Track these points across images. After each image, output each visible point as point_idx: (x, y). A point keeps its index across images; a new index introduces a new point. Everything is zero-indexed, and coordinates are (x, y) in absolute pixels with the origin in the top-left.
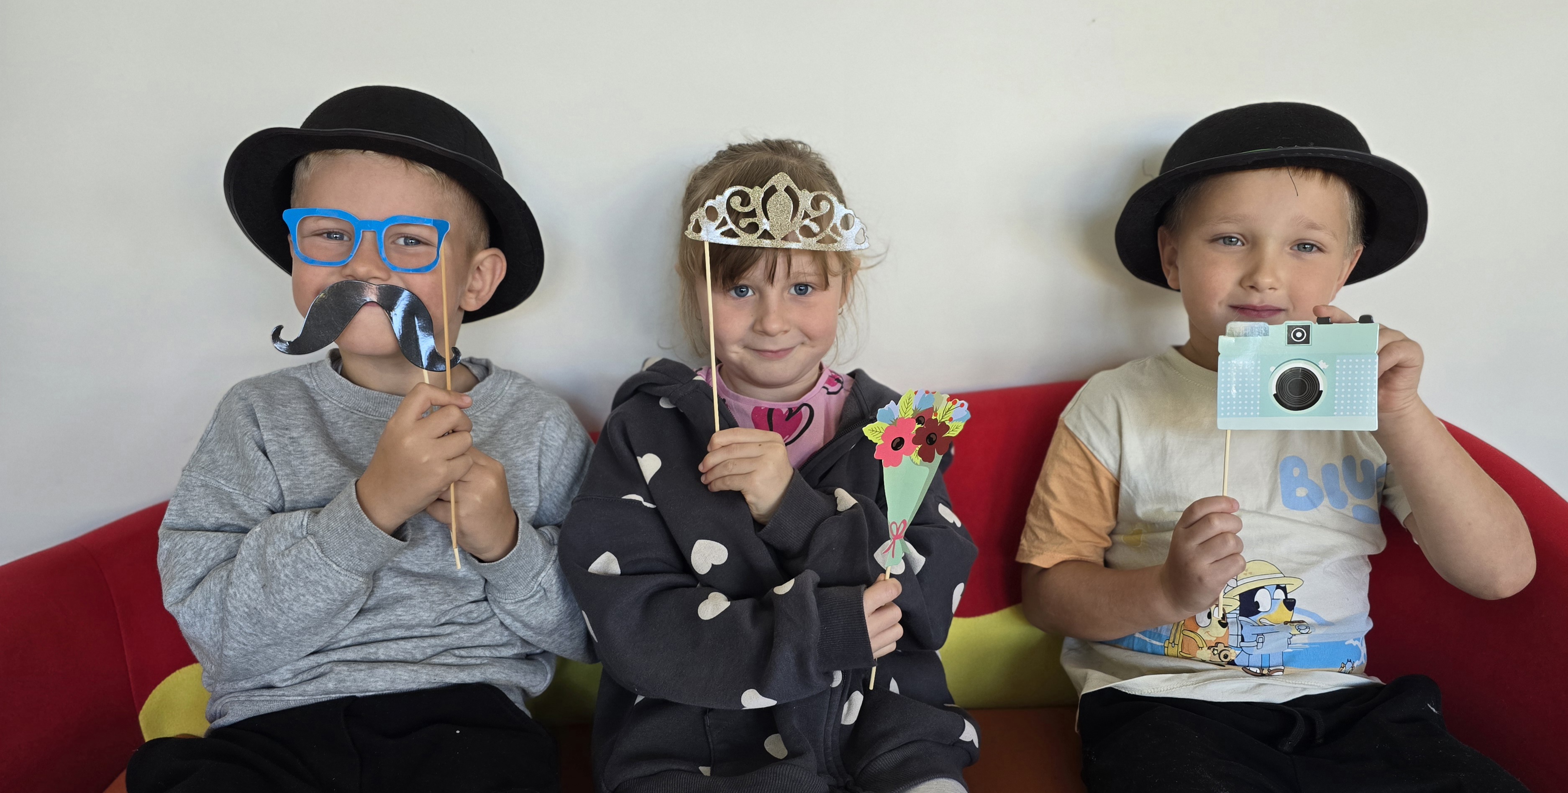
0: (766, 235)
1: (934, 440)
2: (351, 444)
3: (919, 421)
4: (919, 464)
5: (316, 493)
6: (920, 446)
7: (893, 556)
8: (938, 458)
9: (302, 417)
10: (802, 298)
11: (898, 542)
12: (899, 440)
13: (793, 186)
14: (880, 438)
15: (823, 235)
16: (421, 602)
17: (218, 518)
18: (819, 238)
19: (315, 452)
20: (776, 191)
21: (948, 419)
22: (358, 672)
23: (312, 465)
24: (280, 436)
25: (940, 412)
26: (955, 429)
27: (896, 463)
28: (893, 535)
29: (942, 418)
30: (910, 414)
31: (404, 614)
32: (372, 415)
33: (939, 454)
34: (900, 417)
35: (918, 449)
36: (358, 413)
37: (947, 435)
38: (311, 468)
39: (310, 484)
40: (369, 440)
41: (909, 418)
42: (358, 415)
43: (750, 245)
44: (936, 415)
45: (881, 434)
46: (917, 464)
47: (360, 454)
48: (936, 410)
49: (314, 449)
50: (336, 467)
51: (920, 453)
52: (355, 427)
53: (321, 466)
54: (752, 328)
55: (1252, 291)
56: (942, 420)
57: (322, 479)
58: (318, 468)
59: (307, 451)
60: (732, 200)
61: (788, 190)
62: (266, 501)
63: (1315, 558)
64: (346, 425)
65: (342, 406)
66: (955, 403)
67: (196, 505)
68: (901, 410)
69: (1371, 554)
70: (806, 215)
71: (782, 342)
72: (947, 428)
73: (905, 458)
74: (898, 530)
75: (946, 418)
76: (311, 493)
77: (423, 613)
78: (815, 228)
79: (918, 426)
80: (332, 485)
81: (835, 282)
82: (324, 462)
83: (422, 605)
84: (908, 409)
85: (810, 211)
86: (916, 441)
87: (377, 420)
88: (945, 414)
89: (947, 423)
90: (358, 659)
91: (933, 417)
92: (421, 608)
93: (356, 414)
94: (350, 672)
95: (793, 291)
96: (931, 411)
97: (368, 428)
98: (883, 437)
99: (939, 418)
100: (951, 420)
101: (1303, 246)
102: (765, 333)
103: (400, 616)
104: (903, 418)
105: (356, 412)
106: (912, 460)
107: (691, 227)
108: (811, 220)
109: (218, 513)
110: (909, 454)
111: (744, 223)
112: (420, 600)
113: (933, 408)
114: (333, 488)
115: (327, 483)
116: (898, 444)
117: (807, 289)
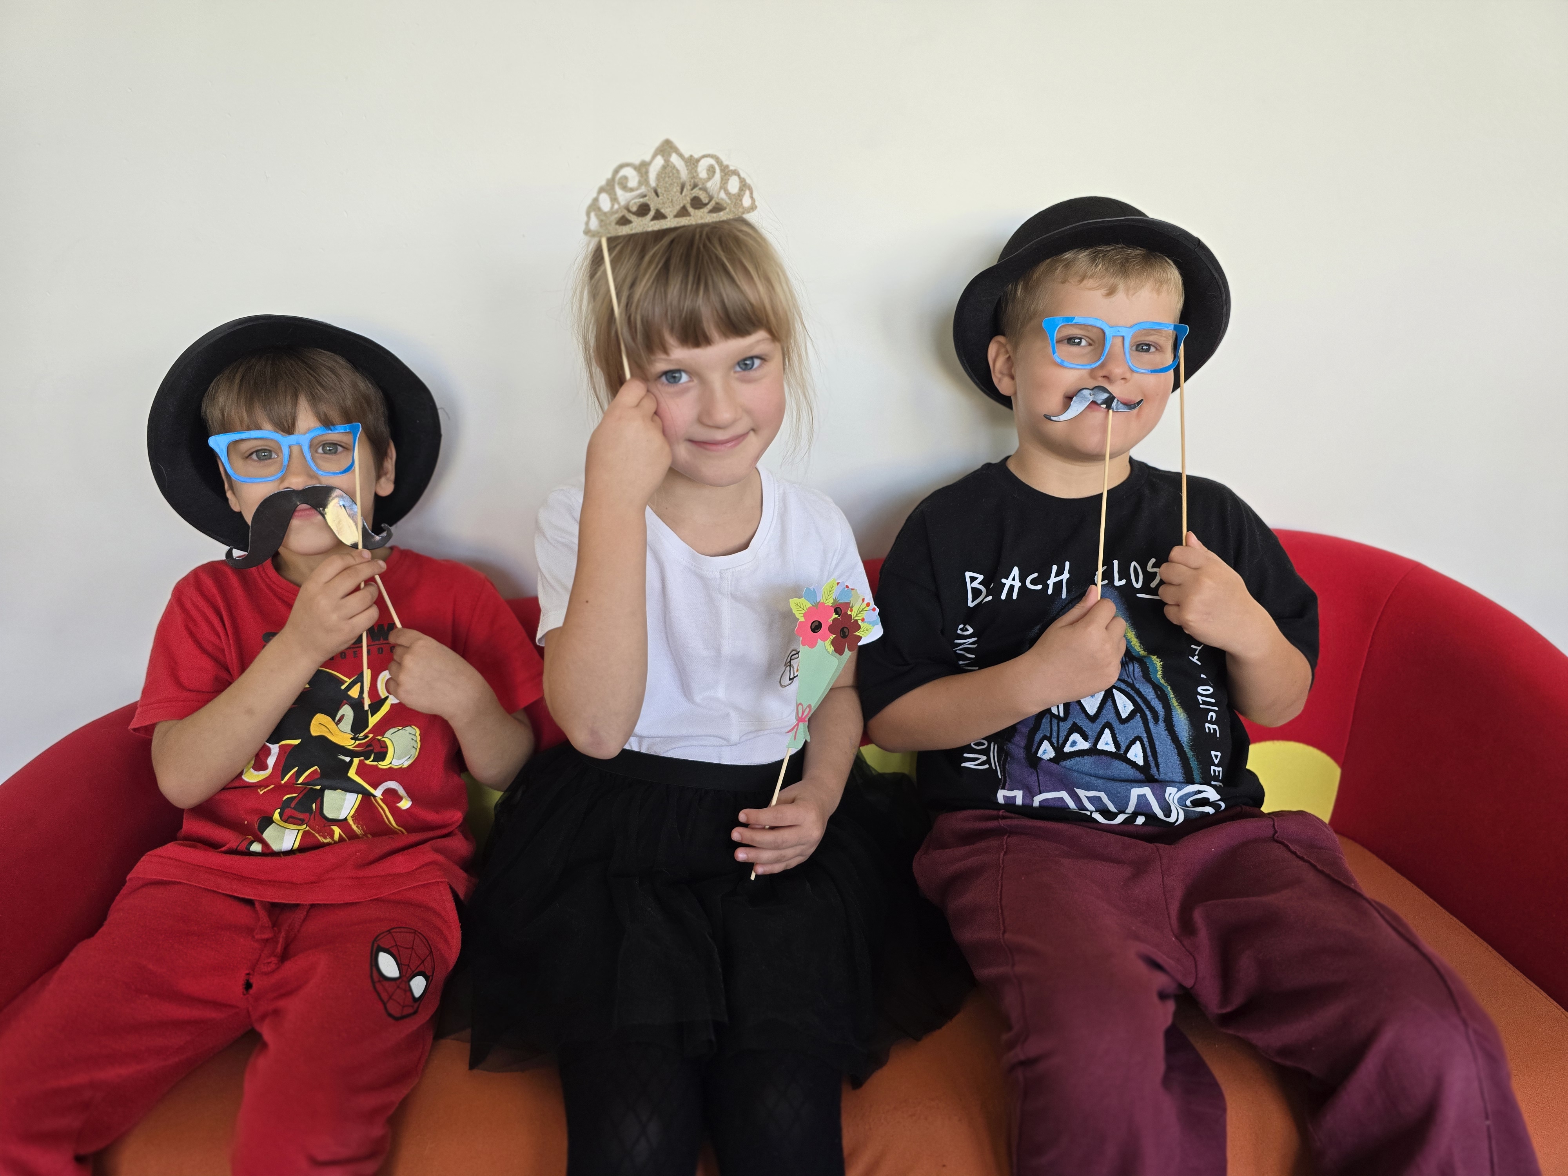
1: (847, 634)
3: (836, 611)
4: (831, 652)
6: (834, 636)
12: (817, 623)
27: (811, 645)
29: (856, 616)
35: (832, 638)
37: (857, 633)
44: (851, 611)
45: (804, 612)
46: (828, 652)
48: (852, 607)
51: (833, 643)
68: (824, 596)
72: (859, 627)
73: (820, 643)
75: (859, 618)
79: (835, 616)
84: (829, 597)
86: (831, 629)
88: (859, 613)
89: (860, 622)
91: (849, 613)
96: (848, 605)
99: (853, 614)
100: (863, 620)
104: (823, 604)
106: (825, 647)
110: (824, 639)
116: (816, 627)
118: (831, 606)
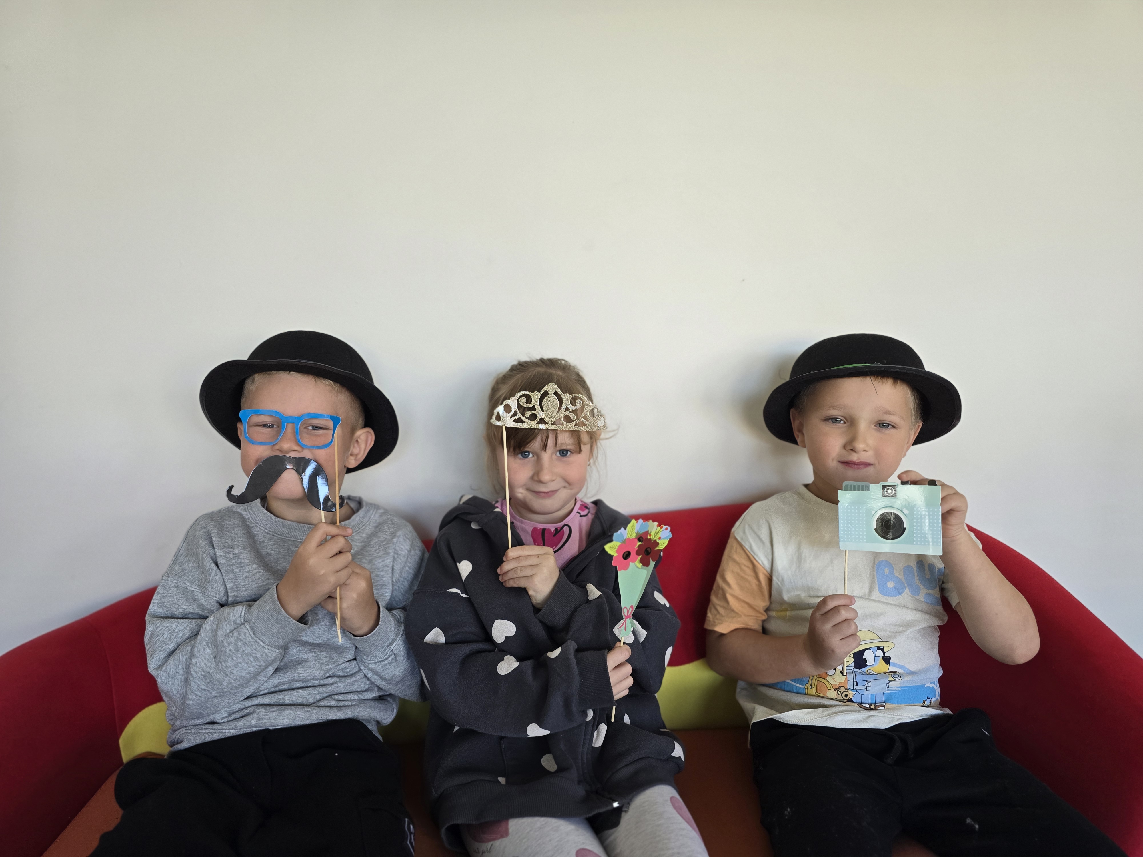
0: (542, 421)
1: (649, 552)
2: (272, 556)
3: (639, 539)
5: (249, 591)
6: (640, 556)
7: (625, 630)
8: (652, 564)
9: (241, 539)
10: (564, 459)
11: (628, 620)
12: (627, 553)
13: (559, 391)
15: (578, 421)
16: (314, 664)
17: (185, 609)
18: (575, 422)
19: (249, 564)
20: (548, 394)
21: (658, 538)
22: (271, 713)
23: (247, 572)
24: (227, 553)
25: (653, 534)
26: (663, 544)
27: (626, 568)
28: (625, 615)
29: (654, 538)
30: (634, 536)
31: (303, 672)
32: (286, 537)
33: (653, 561)
34: (628, 537)
35: (639, 558)
36: (277, 535)
37: (657, 548)
38: (246, 574)
39: (246, 585)
40: (284, 554)
41: (633, 539)
42: (277, 537)
43: (532, 428)
44: (650, 535)
45: (616, 549)
46: (639, 568)
47: (277, 563)
48: (650, 533)
49: (249, 561)
50: (262, 573)
51: (641, 561)
52: (275, 545)
53: (253, 572)
54: (532, 478)
55: (852, 452)
56: (655, 539)
57: (253, 581)
58: (251, 574)
59: (244, 563)
60: (520, 400)
61: (556, 393)
62: (216, 597)
63: (901, 629)
64: (269, 544)
65: (267, 531)
66: (661, 528)
67: (171, 600)
68: (628, 534)
69: (939, 625)
70: (567, 409)
71: (551, 487)
72: (658, 544)
73: (631, 564)
74: (628, 612)
75: (656, 538)
76: (246, 590)
77: (316, 672)
78: (573, 416)
79: (639, 543)
80: (260, 585)
81: (585, 448)
82: (255, 570)
83: (315, 666)
84: (633, 533)
85: (570, 406)
86: (638, 553)
87: (289, 540)
89: (657, 541)
90: (272, 703)
91: (649, 537)
92: (314, 668)
93: (276, 536)
94: (267, 712)
95: (558, 454)
96: (647, 533)
97: (284, 546)
98: (617, 552)
99: (652, 537)
100: (660, 538)
101: (882, 425)
102: (540, 482)
103: (301, 674)
104: (629, 539)
105: (275, 535)
107: (494, 417)
108: (570, 412)
109: (185, 605)
110: (634, 561)
111: (528, 414)
112: (314, 662)
113: (648, 531)
114: (260, 587)
115: (257, 584)
116: (627, 556)
117: (567, 453)
118: (635, 539)
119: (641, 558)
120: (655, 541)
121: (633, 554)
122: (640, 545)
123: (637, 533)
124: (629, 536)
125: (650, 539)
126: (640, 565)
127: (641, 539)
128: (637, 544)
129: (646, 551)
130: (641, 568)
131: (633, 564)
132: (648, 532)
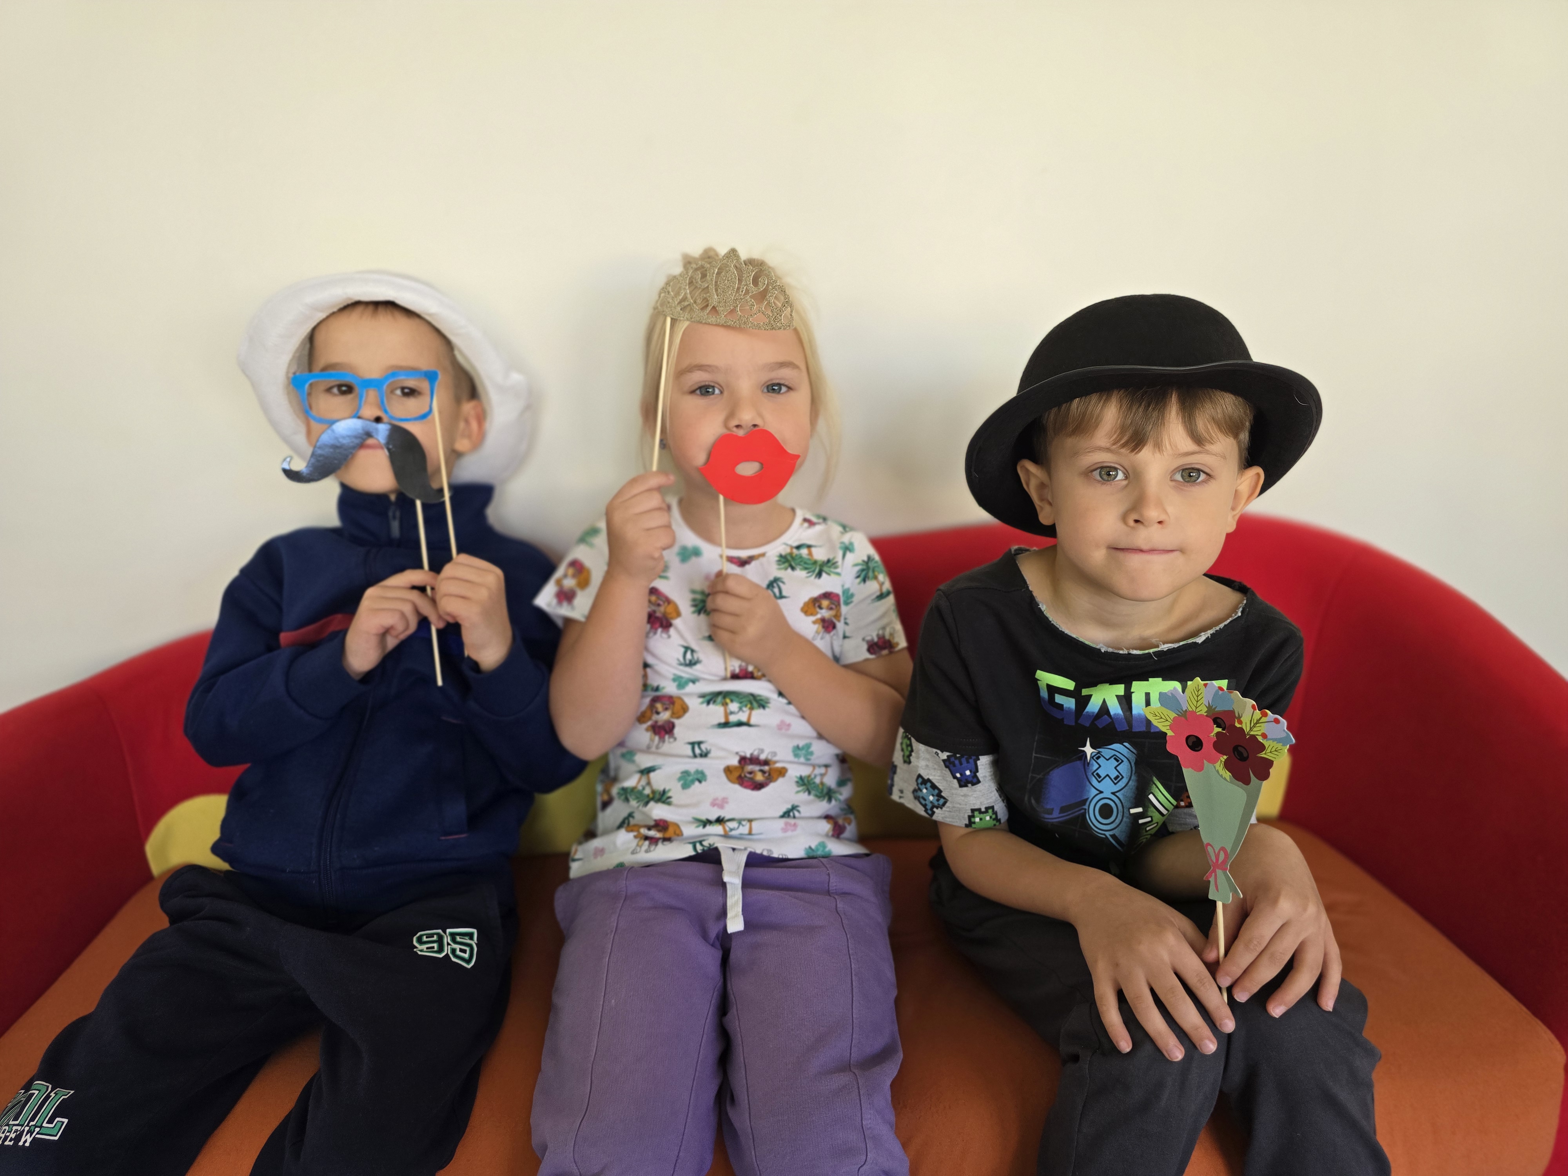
1: (1245, 755)
3: (1217, 721)
4: (1228, 780)
6: (1225, 757)
12: (1194, 738)
14: (1168, 728)
21: (1259, 733)
26: (1277, 751)
27: (1196, 767)
29: (1251, 730)
30: (1203, 710)
34: (1190, 709)
35: (1223, 760)
37: (1263, 755)
41: (1201, 715)
44: (1240, 722)
45: (1169, 724)
46: (1225, 779)
51: (1227, 766)
56: (1252, 733)
72: (1262, 748)
73: (1208, 764)
75: (1257, 732)
79: (1217, 729)
84: (1199, 703)
85: (751, 287)
86: (1218, 747)
88: (1254, 726)
89: (1260, 739)
91: (1237, 725)
98: (1171, 727)
99: (1246, 727)
100: (1266, 736)
104: (1193, 713)
106: (1218, 772)
110: (1213, 761)
116: (1195, 744)
118: (1206, 716)
119: (1226, 760)
120: (1254, 737)
121: (1208, 746)
122: (1218, 734)
123: (1209, 707)
124: (1194, 709)
125: (1242, 729)
126: (1227, 775)
127: (1219, 721)
128: (1213, 730)
129: (1235, 748)
130: (1231, 782)
131: (1211, 765)
132: (1233, 712)
